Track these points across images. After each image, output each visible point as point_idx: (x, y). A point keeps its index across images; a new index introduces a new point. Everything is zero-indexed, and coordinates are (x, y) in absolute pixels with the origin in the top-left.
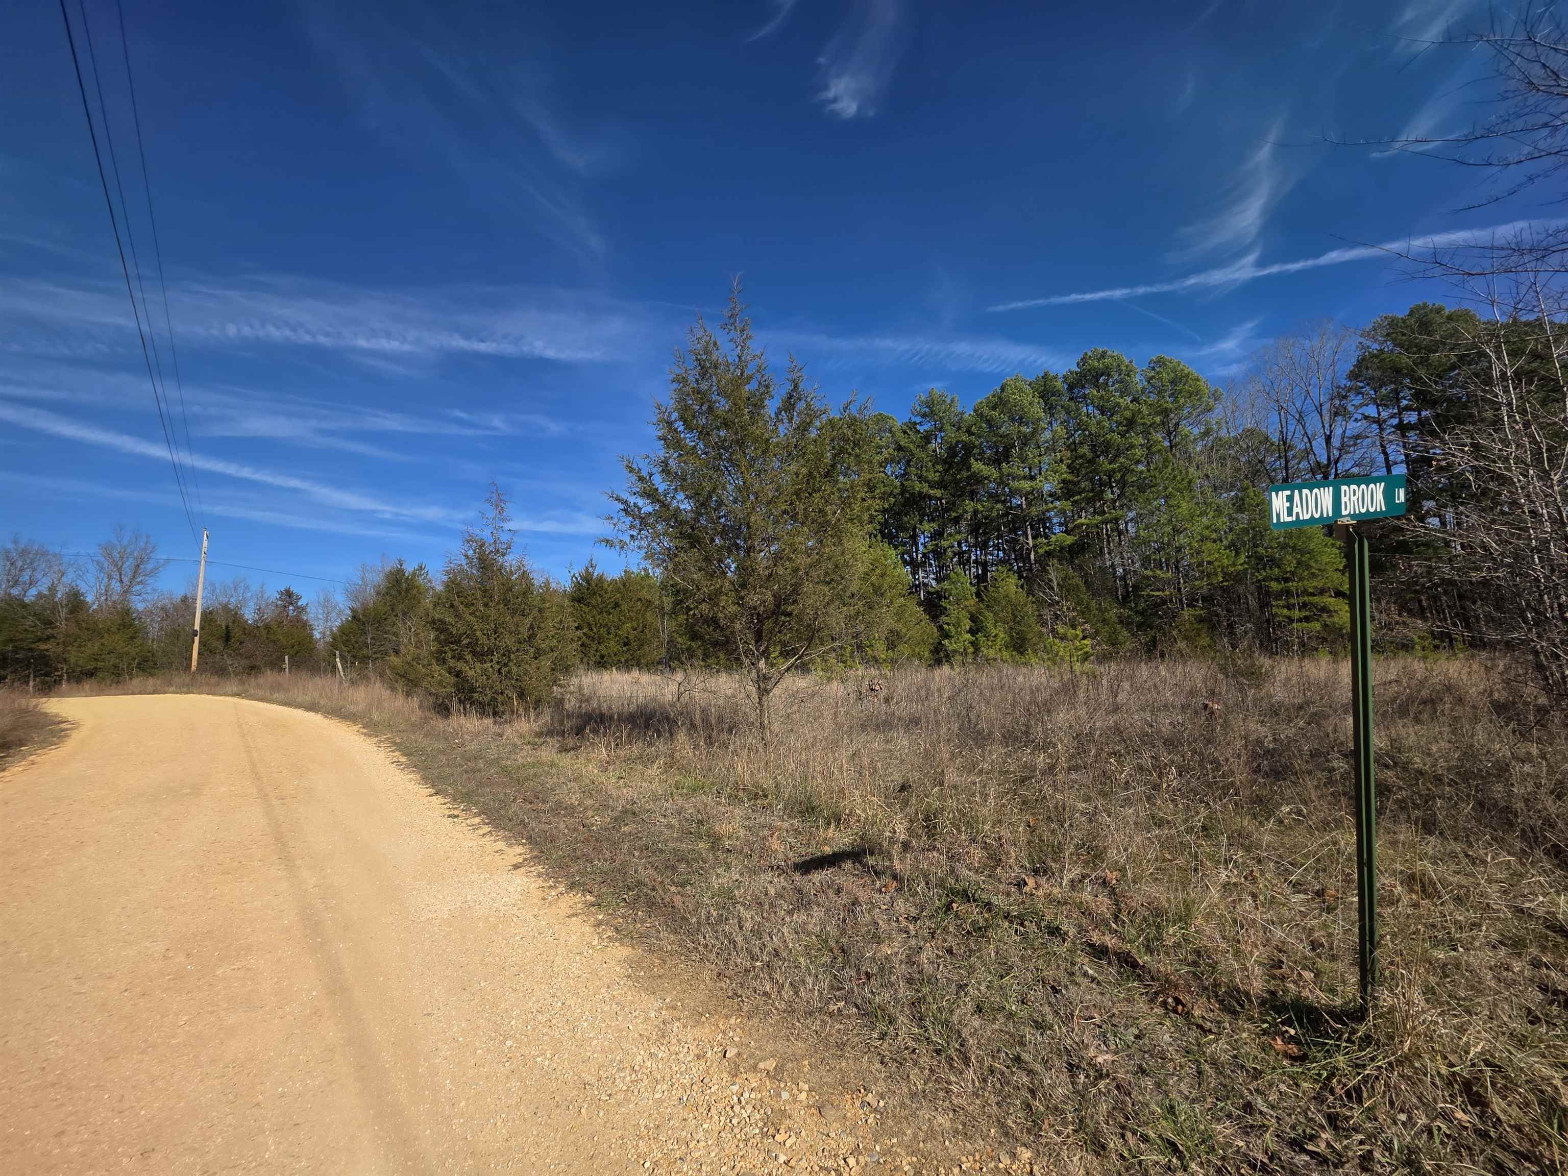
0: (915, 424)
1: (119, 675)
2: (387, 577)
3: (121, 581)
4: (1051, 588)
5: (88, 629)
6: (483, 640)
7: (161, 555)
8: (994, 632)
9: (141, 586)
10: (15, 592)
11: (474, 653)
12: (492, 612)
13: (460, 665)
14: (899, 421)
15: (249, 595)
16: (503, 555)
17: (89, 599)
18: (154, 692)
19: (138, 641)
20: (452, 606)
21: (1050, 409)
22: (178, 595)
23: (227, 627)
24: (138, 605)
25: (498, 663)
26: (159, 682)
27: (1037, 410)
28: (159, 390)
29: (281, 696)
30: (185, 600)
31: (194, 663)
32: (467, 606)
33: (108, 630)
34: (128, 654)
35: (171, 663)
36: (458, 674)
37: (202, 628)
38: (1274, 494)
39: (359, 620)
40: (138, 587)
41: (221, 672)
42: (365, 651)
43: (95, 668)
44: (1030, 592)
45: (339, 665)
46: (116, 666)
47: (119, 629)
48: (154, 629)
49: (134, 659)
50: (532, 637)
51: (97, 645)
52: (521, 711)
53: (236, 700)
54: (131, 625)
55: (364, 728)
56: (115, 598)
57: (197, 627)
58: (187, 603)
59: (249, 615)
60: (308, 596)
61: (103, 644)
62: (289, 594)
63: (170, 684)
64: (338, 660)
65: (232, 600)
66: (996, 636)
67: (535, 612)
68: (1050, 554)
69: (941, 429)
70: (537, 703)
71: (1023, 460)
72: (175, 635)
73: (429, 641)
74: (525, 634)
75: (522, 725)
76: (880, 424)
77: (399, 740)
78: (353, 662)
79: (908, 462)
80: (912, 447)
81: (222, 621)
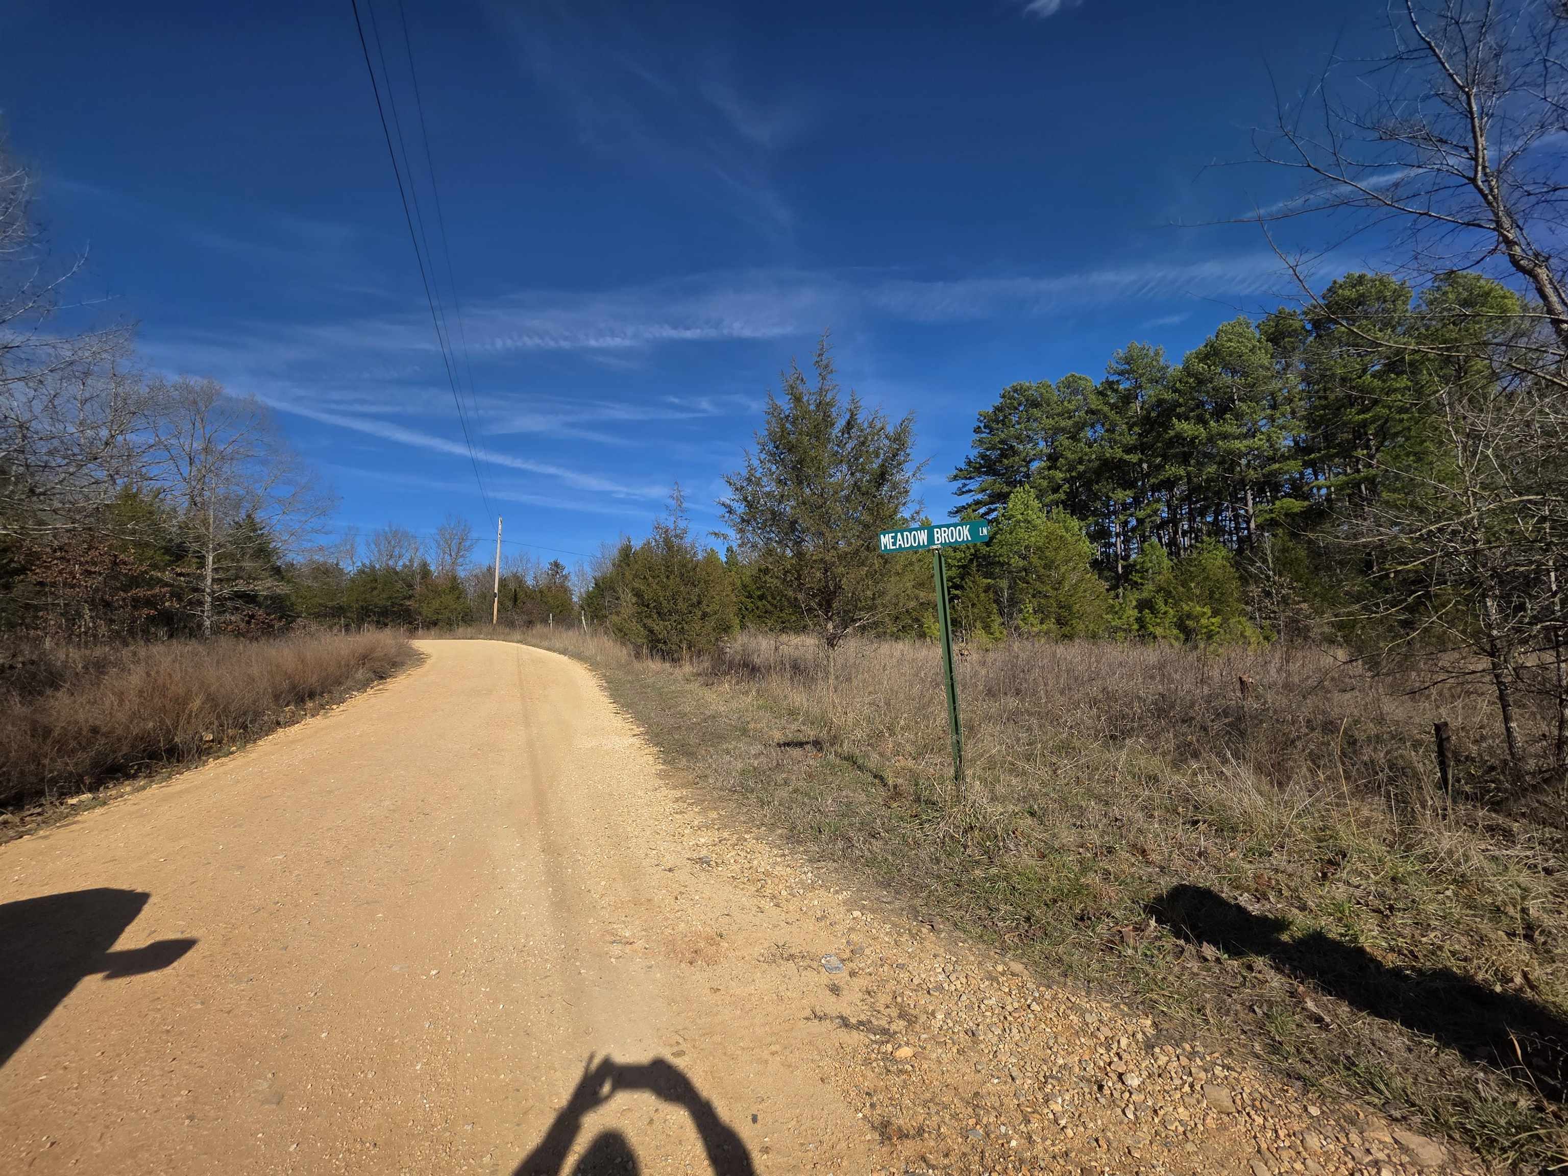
0: (1113, 382)
2: (620, 552)
3: (451, 555)
4: (1265, 561)
5: (432, 591)
6: (665, 604)
7: (474, 535)
9: (463, 559)
10: (391, 563)
11: (658, 613)
12: (671, 581)
13: (649, 622)
14: (1095, 381)
15: (530, 566)
16: (682, 538)
17: (432, 568)
18: (471, 638)
19: (462, 600)
20: (645, 577)
21: (1284, 353)
22: (486, 564)
23: (516, 590)
24: (461, 573)
25: (675, 621)
27: (1263, 357)
28: (459, 400)
29: (546, 643)
30: (489, 568)
31: (495, 618)
32: (654, 577)
33: (444, 591)
34: (456, 609)
35: (481, 617)
36: (651, 631)
37: (499, 591)
38: (882, 536)
39: (600, 587)
40: (461, 560)
41: (511, 624)
42: (604, 612)
43: (438, 620)
44: (1238, 568)
45: (584, 621)
46: (449, 618)
47: (450, 591)
48: (471, 592)
49: (460, 614)
50: (699, 603)
51: (438, 602)
52: (688, 657)
53: (519, 645)
54: (458, 588)
56: (447, 567)
57: (496, 591)
58: (490, 571)
59: (530, 582)
60: (569, 567)
61: (441, 602)
62: (556, 565)
64: (583, 618)
65: (519, 570)
66: (1165, 613)
67: (702, 584)
68: (1272, 524)
69: (1140, 387)
70: (699, 652)
71: (1239, 416)
72: (483, 596)
73: (633, 604)
74: (695, 600)
75: (687, 668)
76: (1072, 387)
77: (608, 674)
78: (592, 620)
79: (1103, 425)
80: (1106, 409)
81: (512, 586)
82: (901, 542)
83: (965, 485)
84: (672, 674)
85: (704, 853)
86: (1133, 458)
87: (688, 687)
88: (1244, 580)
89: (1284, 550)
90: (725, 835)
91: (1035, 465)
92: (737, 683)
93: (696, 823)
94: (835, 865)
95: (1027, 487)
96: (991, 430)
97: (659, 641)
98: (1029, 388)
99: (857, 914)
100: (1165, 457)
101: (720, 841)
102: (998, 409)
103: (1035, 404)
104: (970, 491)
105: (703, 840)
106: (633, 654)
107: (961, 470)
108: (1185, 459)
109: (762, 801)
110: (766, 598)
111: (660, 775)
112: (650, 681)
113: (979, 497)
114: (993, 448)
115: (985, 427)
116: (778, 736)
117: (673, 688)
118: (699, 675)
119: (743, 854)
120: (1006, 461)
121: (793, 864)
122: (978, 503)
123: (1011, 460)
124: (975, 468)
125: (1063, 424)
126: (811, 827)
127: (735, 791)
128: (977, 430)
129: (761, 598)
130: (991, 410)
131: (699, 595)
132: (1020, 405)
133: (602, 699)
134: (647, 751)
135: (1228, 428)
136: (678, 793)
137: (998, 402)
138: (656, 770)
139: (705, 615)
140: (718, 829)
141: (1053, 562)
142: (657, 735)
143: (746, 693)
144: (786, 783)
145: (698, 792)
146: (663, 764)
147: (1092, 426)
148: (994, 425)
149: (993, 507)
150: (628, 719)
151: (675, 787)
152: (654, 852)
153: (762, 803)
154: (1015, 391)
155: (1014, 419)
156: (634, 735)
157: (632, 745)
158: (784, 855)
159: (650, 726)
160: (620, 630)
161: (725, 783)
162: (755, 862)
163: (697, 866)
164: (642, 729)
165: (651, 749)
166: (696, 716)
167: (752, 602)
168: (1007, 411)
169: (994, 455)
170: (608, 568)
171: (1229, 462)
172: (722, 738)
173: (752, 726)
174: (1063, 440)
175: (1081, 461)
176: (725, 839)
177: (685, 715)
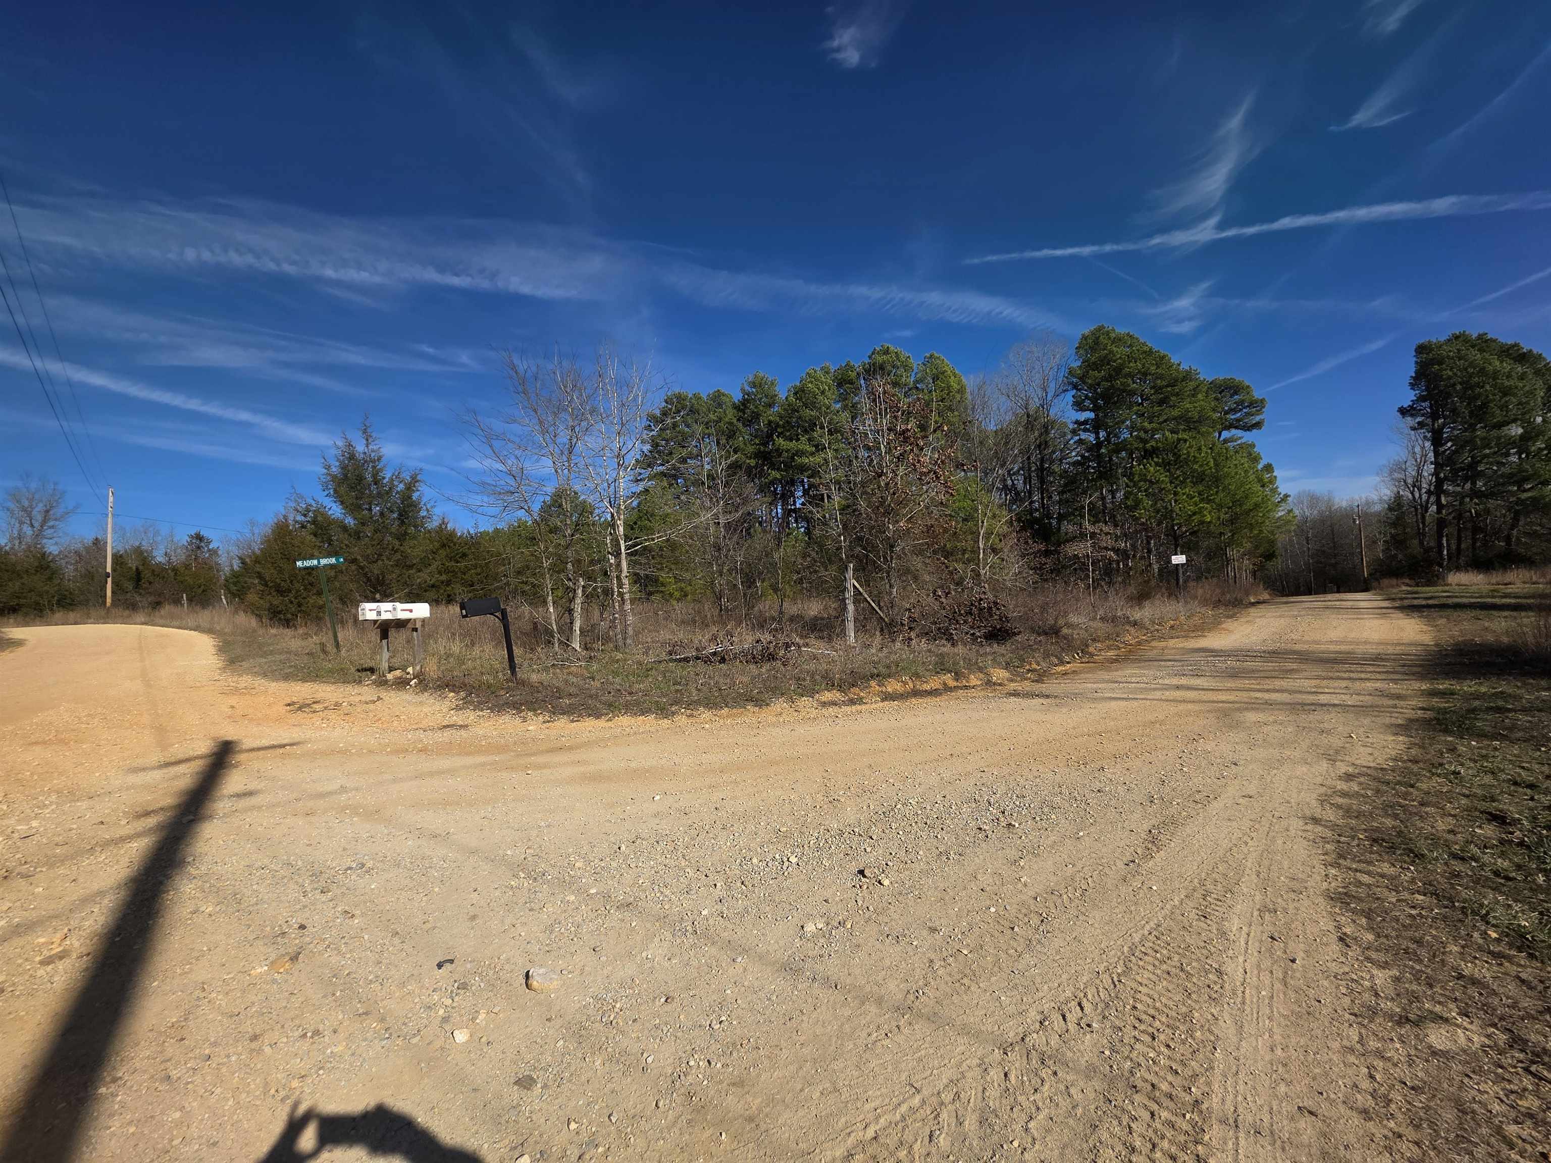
1: (41, 611)
3: (32, 526)
5: (7, 571)
9: (53, 530)
13: (269, 598)
15: (160, 538)
18: (76, 623)
19: (56, 581)
22: (89, 538)
23: (137, 569)
24: (52, 548)
26: (78, 615)
29: (176, 623)
30: (96, 542)
31: (109, 600)
33: (27, 571)
34: (47, 592)
35: (87, 601)
36: (272, 605)
37: (114, 570)
40: (50, 531)
41: (133, 607)
43: (18, 605)
45: (224, 600)
46: (38, 604)
47: (37, 571)
48: (70, 571)
49: (53, 597)
51: (18, 584)
53: (142, 626)
54: (48, 567)
56: (28, 541)
57: (109, 570)
58: (98, 545)
59: (159, 558)
60: (217, 540)
61: (23, 584)
62: (199, 537)
63: (89, 617)
64: (223, 597)
65: (144, 543)
72: (89, 576)
76: (716, 400)
77: (229, 639)
81: (133, 564)
97: (278, 612)
112: (263, 640)
125: (708, 431)
168: (669, 415)
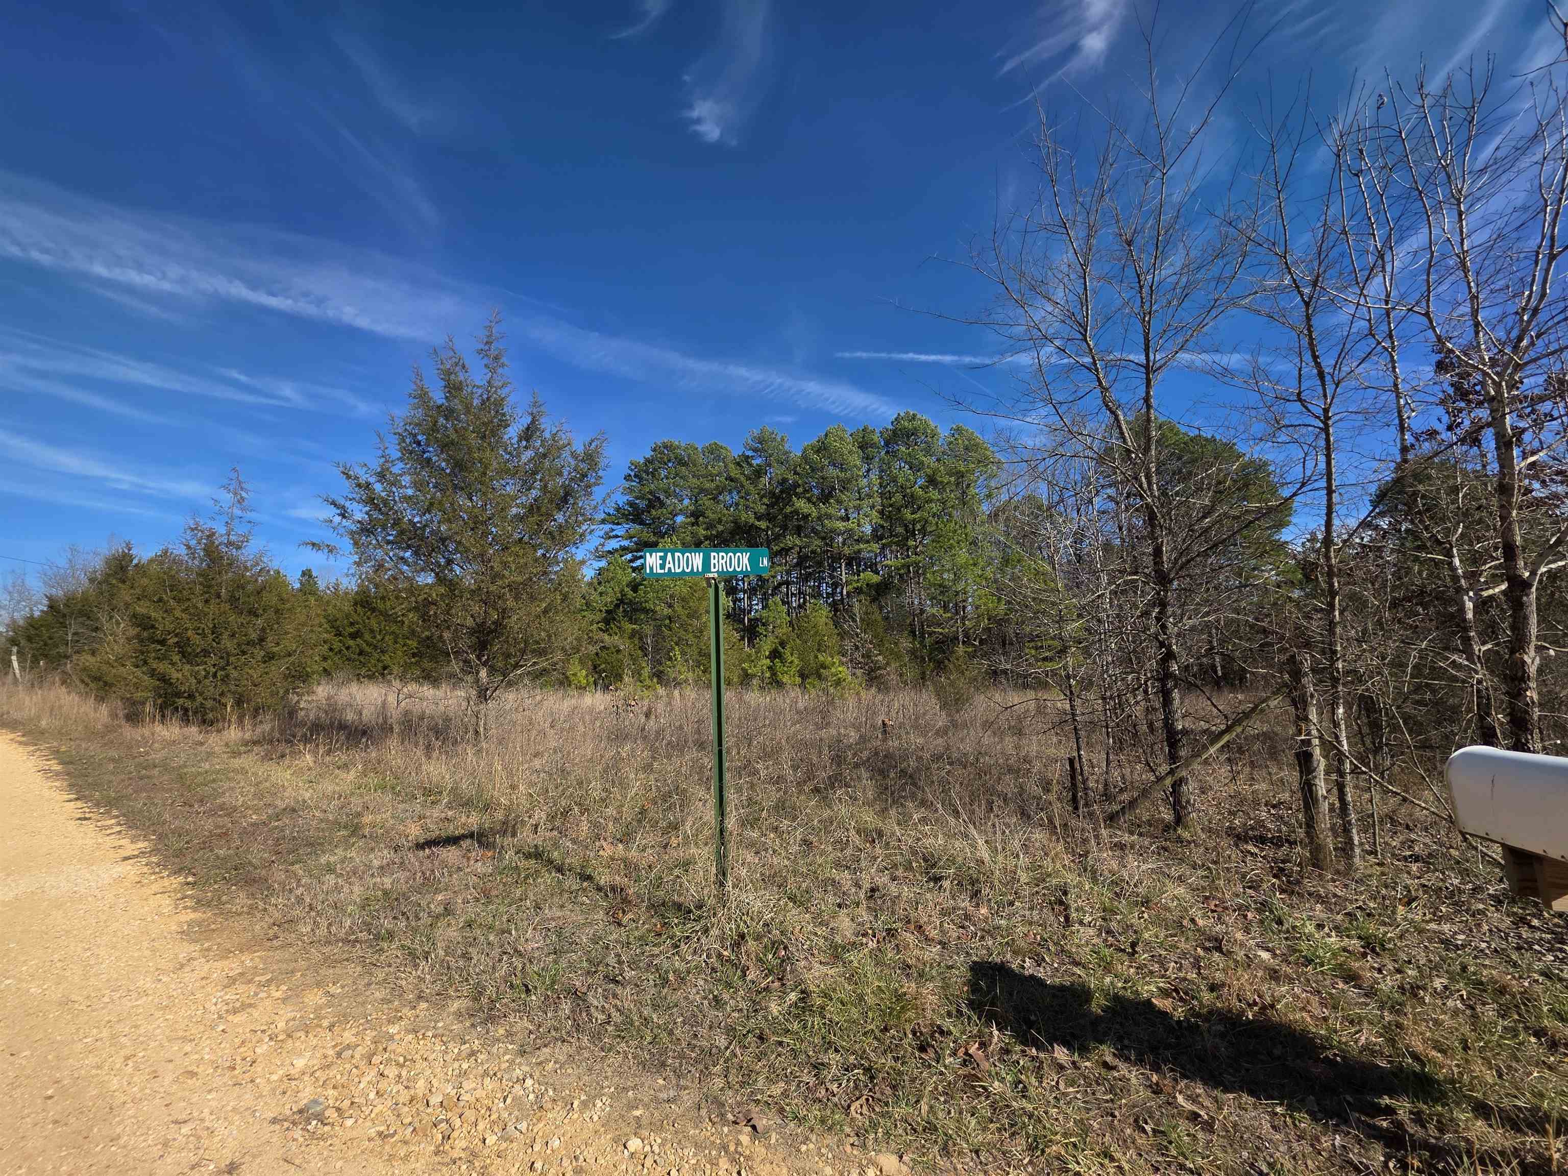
0: (748, 456)
2: (108, 562)
4: (854, 621)
6: (196, 639)
8: (790, 659)
11: (183, 654)
12: (213, 608)
13: (162, 667)
14: (735, 451)
16: (239, 548)
20: (160, 600)
21: (868, 459)
25: (214, 665)
27: (855, 460)
32: (179, 601)
36: (164, 679)
39: (58, 612)
42: (62, 649)
44: (836, 624)
45: (15, 664)
50: (262, 640)
52: (234, 718)
55: (23, 736)
64: (14, 658)
66: (791, 662)
67: (271, 613)
68: (859, 591)
69: (770, 465)
70: (256, 710)
71: (839, 502)
73: (129, 640)
74: (254, 636)
75: (233, 734)
76: (714, 451)
77: (63, 749)
78: (35, 660)
79: (739, 492)
80: (742, 479)
82: (671, 565)
83: (613, 530)
84: (202, 744)
85: (307, 1093)
86: (763, 524)
87: (236, 763)
88: (842, 635)
89: (866, 613)
90: (348, 1037)
91: (680, 519)
92: (328, 753)
93: (281, 1025)
94: (566, 1048)
95: (674, 538)
96: (641, 479)
97: (178, 695)
98: (678, 447)
99: (635, 1144)
100: (785, 528)
101: (339, 1055)
102: (648, 461)
103: (681, 462)
104: (617, 536)
105: (300, 1063)
106: (121, 714)
107: (609, 514)
108: (798, 530)
109: (413, 955)
110: (361, 637)
111: (187, 934)
112: (157, 757)
113: (626, 543)
114: (642, 498)
115: (636, 476)
116: (415, 831)
117: (207, 766)
118: (255, 743)
119: (392, 1072)
120: (654, 512)
121: (493, 1067)
122: (624, 549)
123: (660, 511)
124: (623, 514)
125: (708, 485)
126: (512, 986)
127: (356, 941)
128: (627, 478)
129: (354, 636)
130: (642, 461)
131: (263, 630)
132: (669, 461)
133: (47, 793)
134: (155, 887)
135: (831, 511)
136: (233, 966)
137: (649, 454)
138: (180, 924)
139: (270, 657)
140: (331, 1028)
141: (696, 612)
142: (179, 853)
143: (345, 767)
144: (448, 910)
145: (278, 954)
146: (194, 909)
147: (730, 492)
148: (644, 475)
149: (639, 554)
150: (110, 827)
151: (225, 954)
152: (185, 1130)
153: (413, 957)
154: (666, 447)
155: (663, 473)
156: (126, 859)
157: (120, 880)
158: (473, 1054)
159: (161, 837)
160: (97, 679)
161: (333, 929)
162: (421, 1083)
163: (297, 1133)
164: (141, 845)
165: (166, 882)
166: (257, 811)
167: (340, 641)
168: (657, 464)
169: (642, 504)
170: (80, 584)
171: (827, 537)
172: (315, 845)
173: (367, 819)
174: (705, 501)
175: (720, 521)
176: (348, 1047)
177: (235, 809)
